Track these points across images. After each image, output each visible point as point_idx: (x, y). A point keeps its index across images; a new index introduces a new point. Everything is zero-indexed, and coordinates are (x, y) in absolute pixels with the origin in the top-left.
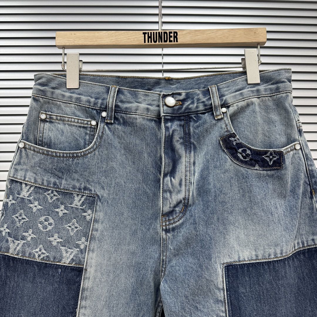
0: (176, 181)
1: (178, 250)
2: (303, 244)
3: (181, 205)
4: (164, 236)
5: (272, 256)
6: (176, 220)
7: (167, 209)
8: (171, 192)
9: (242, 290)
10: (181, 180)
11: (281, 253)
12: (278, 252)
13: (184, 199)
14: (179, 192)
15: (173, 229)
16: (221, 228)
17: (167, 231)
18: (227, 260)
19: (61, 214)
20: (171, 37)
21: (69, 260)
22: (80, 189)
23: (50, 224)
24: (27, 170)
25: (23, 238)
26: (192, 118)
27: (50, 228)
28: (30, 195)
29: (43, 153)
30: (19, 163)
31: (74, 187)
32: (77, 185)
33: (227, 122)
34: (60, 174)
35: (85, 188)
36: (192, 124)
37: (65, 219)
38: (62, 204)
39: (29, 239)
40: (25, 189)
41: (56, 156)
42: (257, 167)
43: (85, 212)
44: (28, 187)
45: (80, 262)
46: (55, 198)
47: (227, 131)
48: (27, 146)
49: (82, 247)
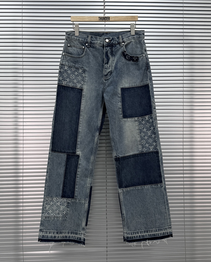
0: (108, 66)
1: (109, 85)
2: (144, 84)
3: (110, 73)
4: (105, 82)
5: (134, 86)
6: (108, 77)
7: (106, 74)
8: (107, 69)
9: (125, 95)
10: (110, 65)
11: (136, 85)
12: (136, 84)
13: (111, 71)
14: (109, 69)
15: (108, 80)
16: (120, 78)
17: (106, 80)
18: (122, 87)
19: (76, 74)
20: (107, 18)
21: (79, 87)
22: (81, 67)
23: (74, 77)
24: (66, 62)
25: (66, 80)
26: (114, 46)
27: (73, 78)
28: (67, 69)
29: (70, 57)
30: (63, 59)
31: (79, 67)
32: (80, 66)
33: (124, 47)
34: (75, 63)
35: (82, 67)
36: (113, 48)
37: (77, 76)
38: (76, 71)
39: (68, 81)
40: (66, 67)
41: (74, 57)
42: (131, 61)
43: (83, 74)
44: (67, 66)
45: (82, 88)
46: (74, 70)
47: (124, 50)
48: (65, 54)
49: (82, 84)
